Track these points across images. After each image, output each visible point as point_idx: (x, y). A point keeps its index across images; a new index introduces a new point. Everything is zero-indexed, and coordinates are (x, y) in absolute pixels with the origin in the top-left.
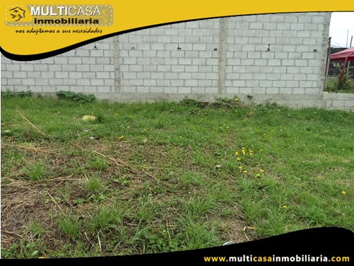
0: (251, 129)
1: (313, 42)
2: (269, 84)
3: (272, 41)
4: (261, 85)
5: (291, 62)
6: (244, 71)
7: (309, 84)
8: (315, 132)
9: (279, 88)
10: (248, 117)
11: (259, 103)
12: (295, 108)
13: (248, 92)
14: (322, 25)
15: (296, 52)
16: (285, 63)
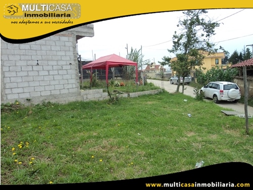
0: (30, 125)
1: (68, 58)
2: (42, 88)
3: (39, 58)
4: (36, 90)
5: (56, 72)
6: (21, 81)
7: (70, 86)
8: (77, 118)
9: (50, 90)
10: (28, 115)
11: (37, 104)
12: (64, 103)
13: (27, 96)
14: (72, 48)
15: (58, 65)
16: (51, 73)
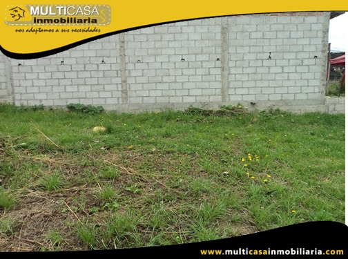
0: (255, 135)
1: (313, 48)
2: (271, 91)
3: (273, 49)
4: (263, 92)
5: (292, 69)
6: (246, 79)
7: (311, 90)
8: (319, 136)
9: (282, 94)
10: (252, 123)
11: (262, 110)
12: (298, 113)
13: (252, 99)
14: (321, 32)
15: (296, 59)
16: (286, 70)
